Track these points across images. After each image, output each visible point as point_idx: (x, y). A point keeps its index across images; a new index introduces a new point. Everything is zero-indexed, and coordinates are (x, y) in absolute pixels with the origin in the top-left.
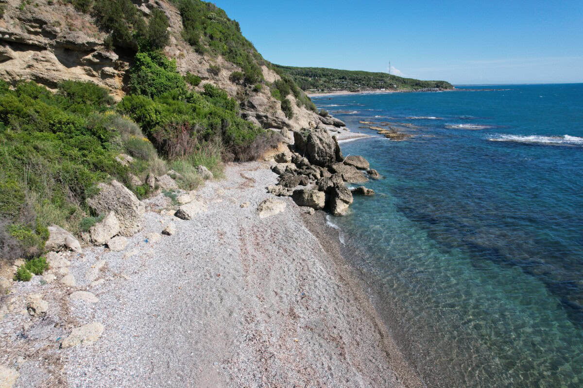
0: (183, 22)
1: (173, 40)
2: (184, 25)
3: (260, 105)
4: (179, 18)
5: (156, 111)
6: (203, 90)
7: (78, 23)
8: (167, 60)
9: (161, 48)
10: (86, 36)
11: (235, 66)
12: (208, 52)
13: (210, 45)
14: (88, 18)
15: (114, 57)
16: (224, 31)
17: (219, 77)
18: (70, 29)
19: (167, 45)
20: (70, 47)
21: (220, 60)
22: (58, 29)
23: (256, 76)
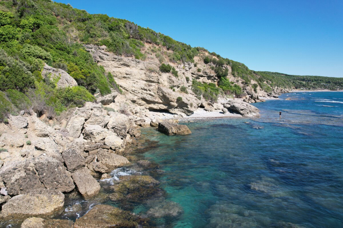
4: (231, 69)
5: (224, 88)
6: (234, 85)
8: (227, 79)
10: (213, 74)
11: (243, 80)
13: (238, 75)
14: (213, 71)
15: (217, 78)
16: (242, 71)
17: (239, 82)
19: (228, 76)
20: (209, 76)
22: (208, 73)
23: (248, 82)
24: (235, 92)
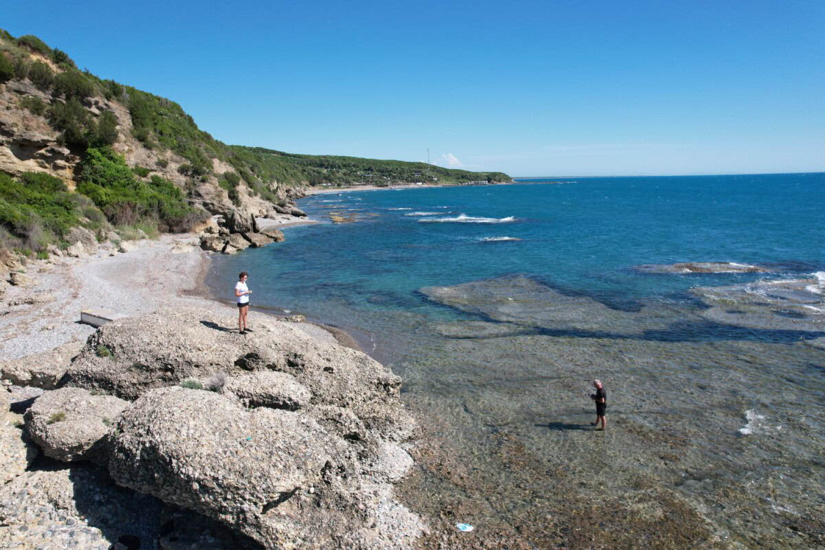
0: (133, 120)
1: (122, 137)
2: (134, 123)
3: (207, 194)
4: (129, 116)
5: (106, 194)
6: (151, 181)
7: (33, 124)
8: (116, 154)
9: (111, 144)
10: (40, 135)
11: (184, 159)
12: (156, 146)
13: (160, 140)
14: (42, 119)
15: (66, 152)
16: (174, 126)
17: (168, 169)
18: (26, 129)
19: (116, 142)
20: (25, 143)
21: (169, 154)
22: (15, 129)
23: (205, 168)
24: (160, 211)
